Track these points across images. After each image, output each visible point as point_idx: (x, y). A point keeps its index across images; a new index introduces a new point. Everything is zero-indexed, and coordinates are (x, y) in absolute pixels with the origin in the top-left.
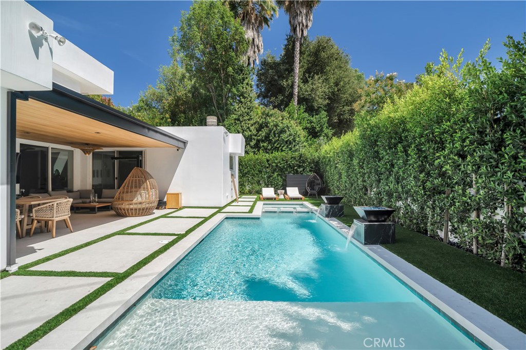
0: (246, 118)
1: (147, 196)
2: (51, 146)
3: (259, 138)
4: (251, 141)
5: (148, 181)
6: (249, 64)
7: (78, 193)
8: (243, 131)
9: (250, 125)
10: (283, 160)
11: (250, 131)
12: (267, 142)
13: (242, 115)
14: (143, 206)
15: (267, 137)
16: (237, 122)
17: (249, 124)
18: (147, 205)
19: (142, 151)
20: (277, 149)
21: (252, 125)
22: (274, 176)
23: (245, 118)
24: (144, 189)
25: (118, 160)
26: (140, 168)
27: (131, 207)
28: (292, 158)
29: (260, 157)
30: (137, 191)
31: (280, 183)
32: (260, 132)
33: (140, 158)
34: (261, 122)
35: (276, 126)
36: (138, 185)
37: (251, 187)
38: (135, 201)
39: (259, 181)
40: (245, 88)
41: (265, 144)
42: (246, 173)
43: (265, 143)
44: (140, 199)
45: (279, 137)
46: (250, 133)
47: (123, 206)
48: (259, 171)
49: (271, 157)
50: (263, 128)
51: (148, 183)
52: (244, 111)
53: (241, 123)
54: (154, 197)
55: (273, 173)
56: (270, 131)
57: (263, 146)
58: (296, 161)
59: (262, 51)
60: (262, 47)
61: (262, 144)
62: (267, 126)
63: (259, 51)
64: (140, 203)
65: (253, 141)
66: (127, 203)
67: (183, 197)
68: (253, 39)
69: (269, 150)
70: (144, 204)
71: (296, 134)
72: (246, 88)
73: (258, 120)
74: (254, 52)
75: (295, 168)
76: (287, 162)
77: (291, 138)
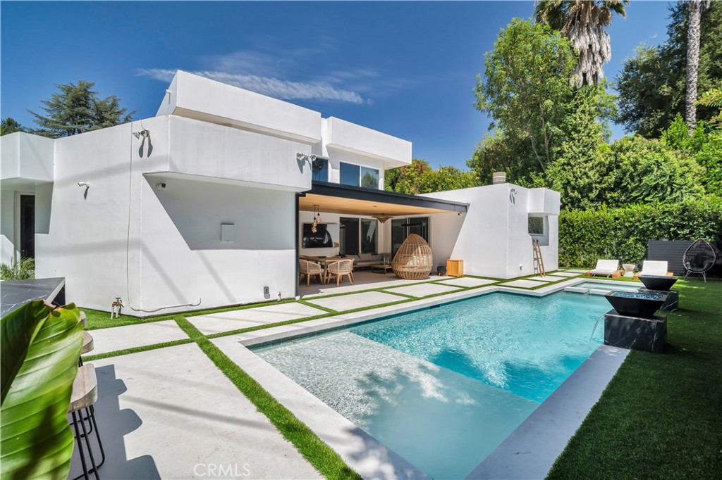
0: (582, 159)
2: (360, 217)
3: (603, 186)
4: (591, 191)
5: (419, 247)
6: (585, 82)
8: (577, 178)
9: (587, 169)
10: (646, 217)
11: (588, 177)
12: (619, 191)
13: (574, 157)
15: (618, 184)
16: (566, 168)
17: (585, 168)
19: (428, 217)
20: (635, 200)
21: (592, 168)
22: (628, 243)
23: (579, 161)
24: (415, 254)
25: (409, 227)
27: (405, 270)
28: (664, 213)
29: (602, 214)
31: (639, 253)
32: (606, 177)
33: (424, 224)
34: (607, 162)
35: (634, 165)
37: (587, 257)
38: (408, 265)
39: (603, 250)
40: (578, 119)
41: (615, 195)
42: (579, 238)
43: (615, 192)
44: (412, 264)
45: (641, 181)
46: (587, 180)
48: (602, 235)
49: (622, 214)
50: (612, 170)
51: (419, 249)
52: (577, 150)
53: (572, 169)
55: (628, 238)
56: (624, 173)
57: (612, 197)
58: (675, 218)
59: (608, 57)
60: (609, 50)
61: (609, 195)
62: (618, 167)
63: (603, 58)
64: (412, 267)
65: (594, 191)
68: (590, 46)
69: (621, 202)
71: (674, 172)
72: (581, 119)
73: (603, 160)
74: (594, 63)
75: (672, 229)
76: (653, 220)
77: (663, 181)
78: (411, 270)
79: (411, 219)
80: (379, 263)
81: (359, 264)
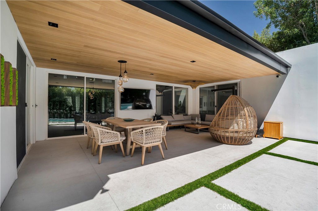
1: (245, 124)
2: (174, 85)
5: (245, 109)
7: (191, 116)
14: (240, 135)
18: (245, 135)
19: (237, 83)
24: (241, 117)
25: (217, 92)
26: (236, 96)
27: (227, 134)
30: (233, 119)
33: (236, 88)
36: (235, 113)
38: (231, 129)
44: (236, 128)
47: (219, 133)
51: (246, 110)
54: (252, 126)
64: (237, 132)
66: (223, 130)
67: (284, 127)
70: (241, 133)
78: (236, 135)
79: (218, 86)
80: (190, 122)
81: (173, 124)
